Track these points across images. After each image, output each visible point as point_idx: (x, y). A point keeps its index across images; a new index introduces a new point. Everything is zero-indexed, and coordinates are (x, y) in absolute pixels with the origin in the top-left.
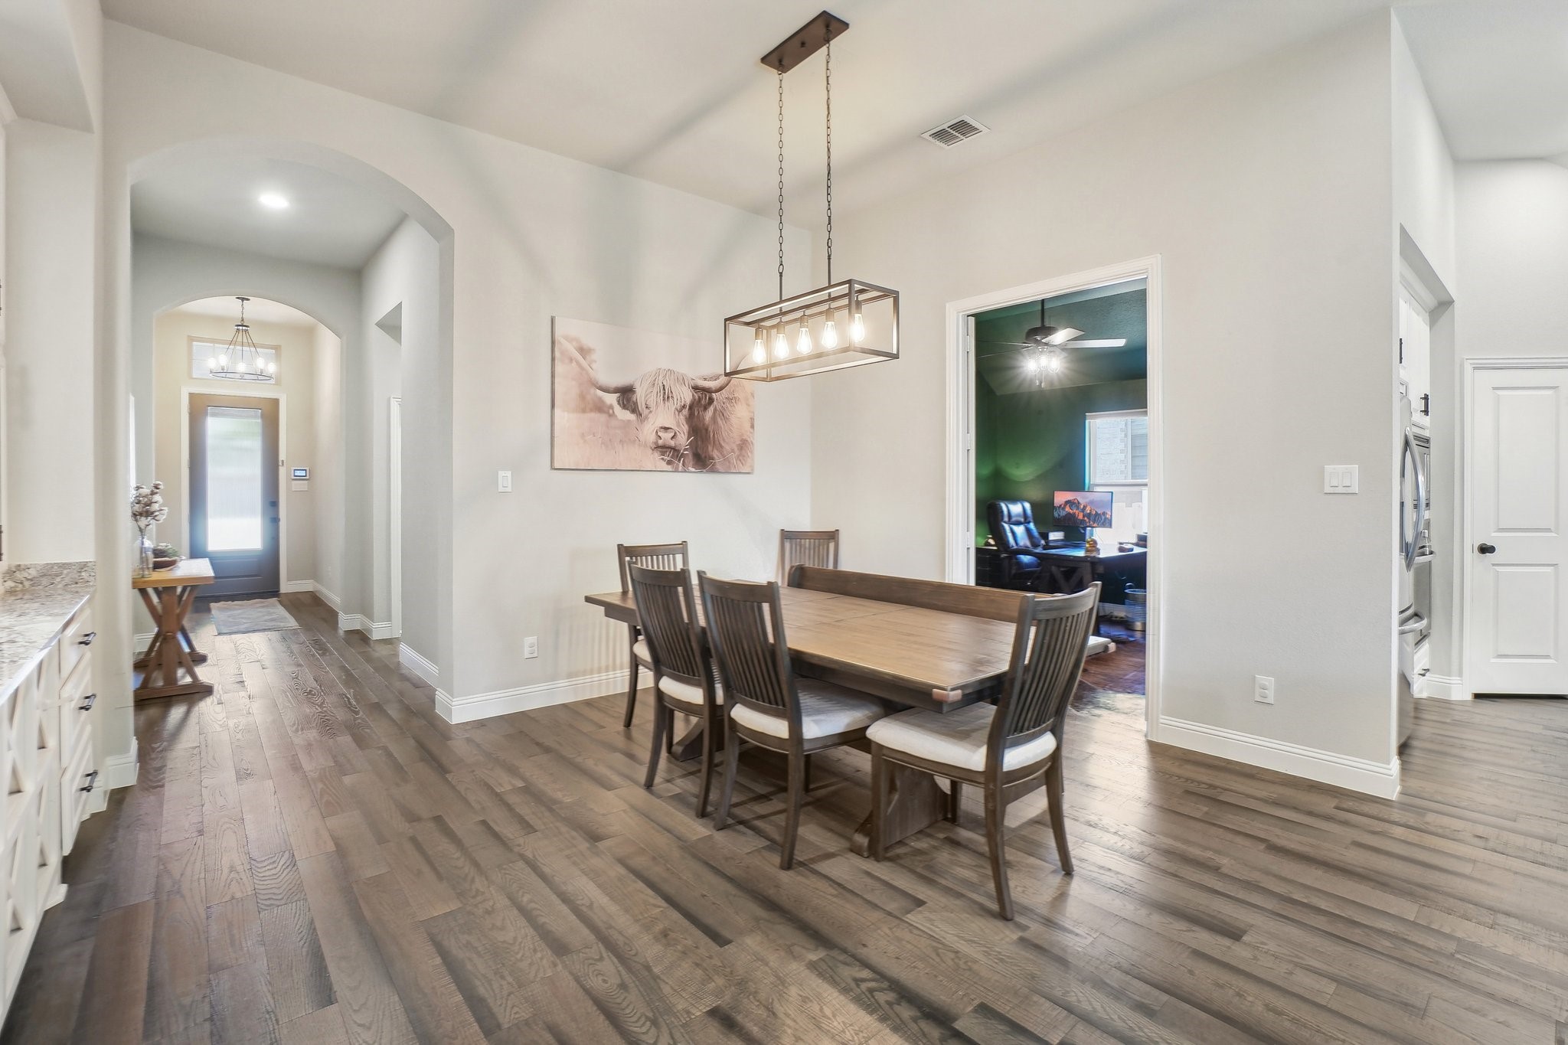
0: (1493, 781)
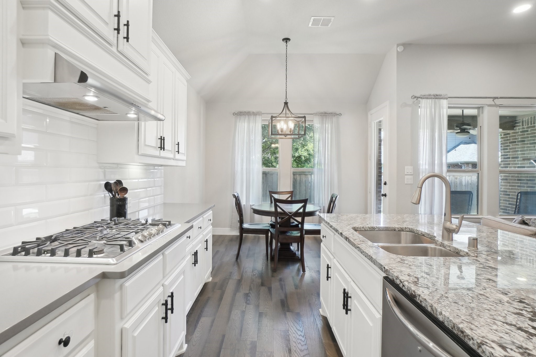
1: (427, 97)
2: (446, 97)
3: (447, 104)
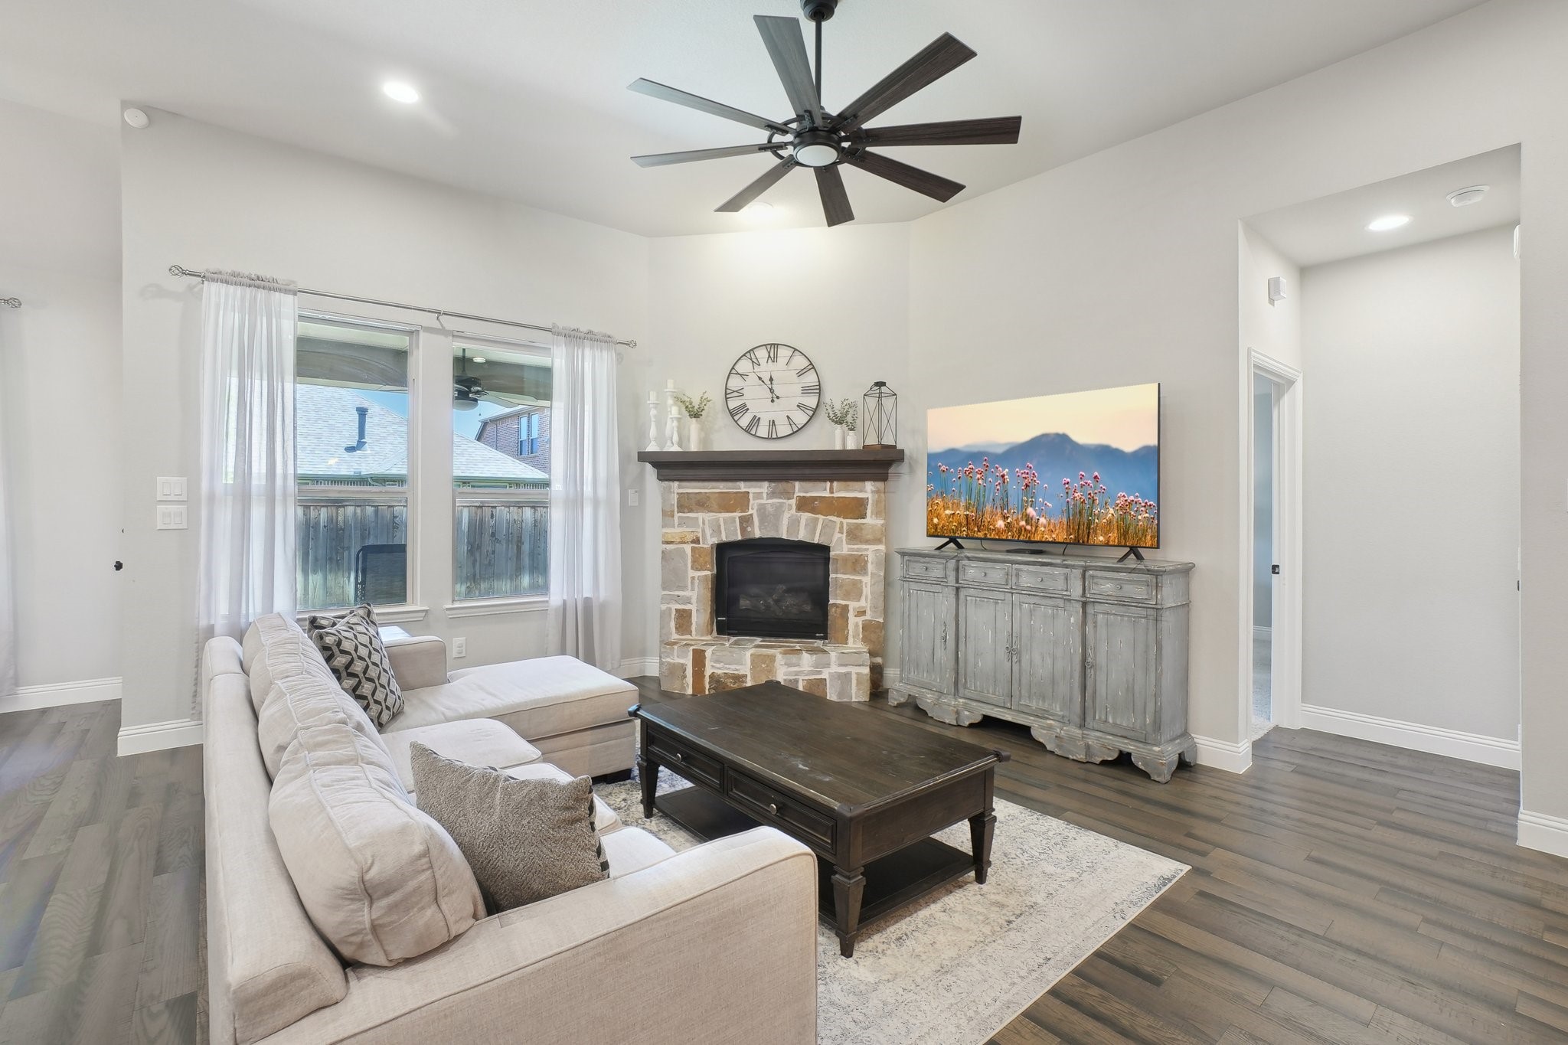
1: (224, 277)
2: (291, 287)
3: (296, 309)
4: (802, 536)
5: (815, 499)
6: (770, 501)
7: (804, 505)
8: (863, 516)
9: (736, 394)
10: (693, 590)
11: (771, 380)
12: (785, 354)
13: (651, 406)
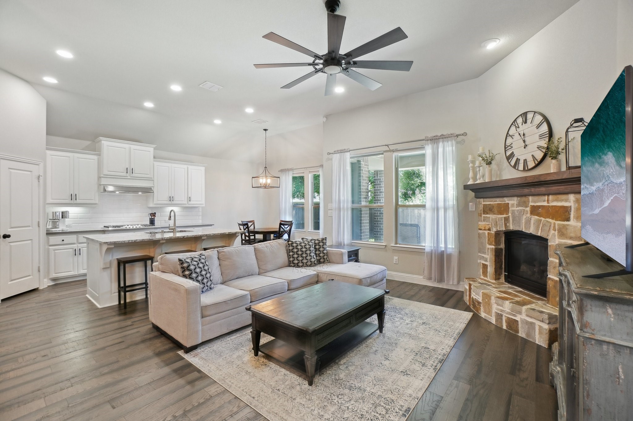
0: (34, 332)
1: (336, 152)
2: (348, 150)
4: (531, 230)
5: (539, 207)
6: (518, 208)
7: (535, 210)
8: (568, 220)
9: (509, 147)
10: (488, 255)
11: (524, 135)
12: (530, 116)
13: (470, 162)
